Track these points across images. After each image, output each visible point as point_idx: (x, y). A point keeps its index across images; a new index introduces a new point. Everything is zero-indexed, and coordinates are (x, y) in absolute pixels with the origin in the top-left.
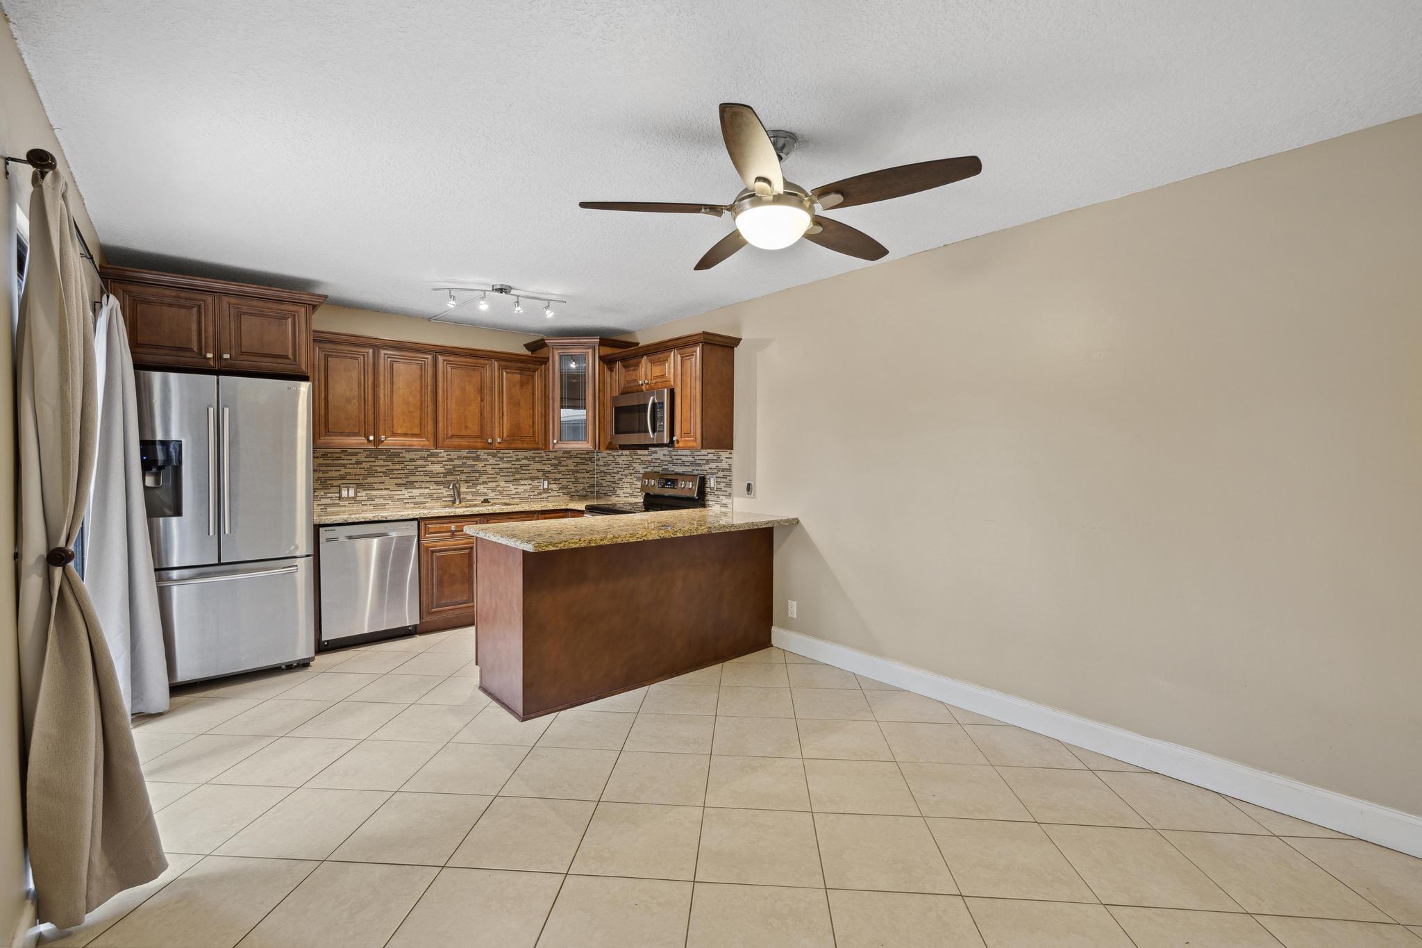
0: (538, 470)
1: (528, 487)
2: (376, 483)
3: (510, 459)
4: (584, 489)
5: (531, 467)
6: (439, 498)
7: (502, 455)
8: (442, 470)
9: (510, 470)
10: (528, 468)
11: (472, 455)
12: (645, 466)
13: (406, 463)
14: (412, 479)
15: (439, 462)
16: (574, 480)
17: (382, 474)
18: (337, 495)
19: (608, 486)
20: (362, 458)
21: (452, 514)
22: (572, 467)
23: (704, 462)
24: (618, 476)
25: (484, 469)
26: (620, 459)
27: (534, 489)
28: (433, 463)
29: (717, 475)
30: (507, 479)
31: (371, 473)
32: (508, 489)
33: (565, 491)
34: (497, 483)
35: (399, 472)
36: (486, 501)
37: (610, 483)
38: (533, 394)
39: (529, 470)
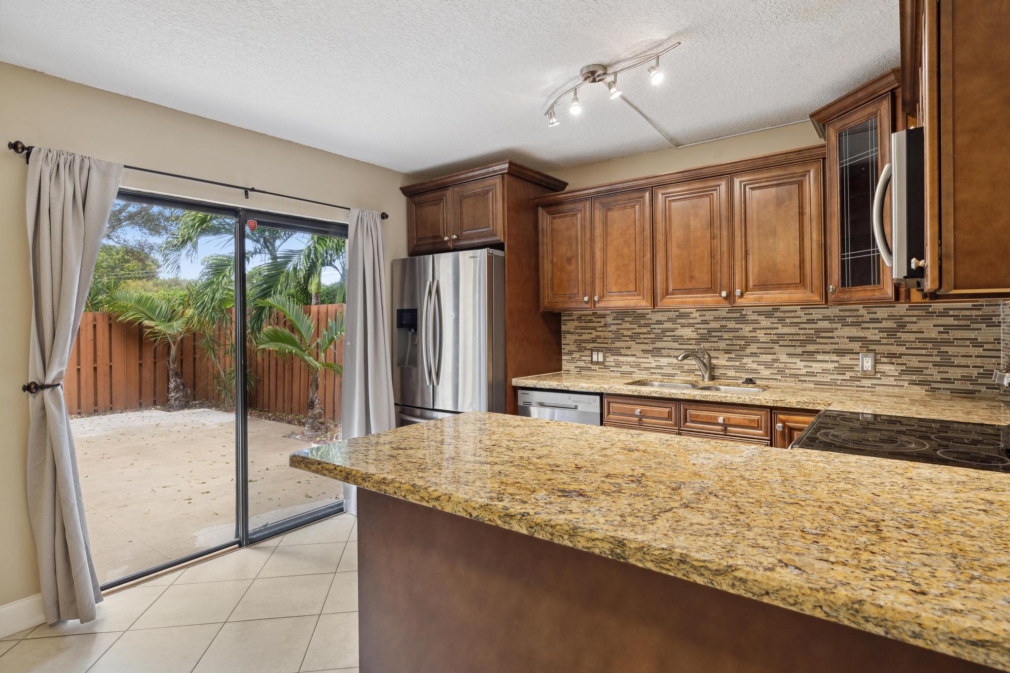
0: (852, 339)
1: (831, 366)
2: (623, 348)
3: (795, 320)
4: (964, 379)
5: (835, 334)
7: (782, 315)
8: (694, 335)
9: (797, 338)
10: (830, 334)
11: (735, 315)
13: (653, 326)
14: (659, 345)
16: (938, 359)
17: (627, 339)
18: (589, 358)
20: (609, 320)
21: (636, 394)
22: (934, 335)
25: (753, 334)
28: (683, 326)
30: (791, 350)
31: (618, 337)
32: (792, 366)
33: (914, 377)
34: (774, 357)
35: (645, 336)
36: (750, 381)
38: (801, 214)
39: (834, 338)
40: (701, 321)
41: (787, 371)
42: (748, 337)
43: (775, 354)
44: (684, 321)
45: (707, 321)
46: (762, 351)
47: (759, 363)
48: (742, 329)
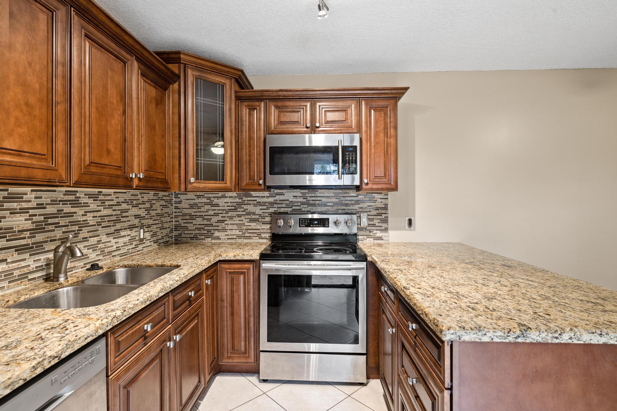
0: (136, 217)
1: (126, 239)
3: (111, 203)
5: (129, 213)
6: (23, 277)
7: (103, 198)
8: (29, 225)
9: (111, 219)
10: (127, 214)
11: (70, 197)
12: (265, 207)
15: (23, 211)
19: (199, 229)
22: (159, 211)
23: (353, 202)
24: (215, 219)
25: (84, 218)
26: (221, 202)
27: (132, 239)
28: (13, 212)
29: (369, 213)
37: (203, 226)
39: (128, 216)
40: (37, 204)
41: (106, 250)
42: (80, 221)
43: (99, 236)
44: (15, 205)
45: (43, 204)
46: (91, 234)
47: (89, 247)
48: (75, 213)
